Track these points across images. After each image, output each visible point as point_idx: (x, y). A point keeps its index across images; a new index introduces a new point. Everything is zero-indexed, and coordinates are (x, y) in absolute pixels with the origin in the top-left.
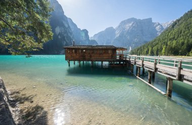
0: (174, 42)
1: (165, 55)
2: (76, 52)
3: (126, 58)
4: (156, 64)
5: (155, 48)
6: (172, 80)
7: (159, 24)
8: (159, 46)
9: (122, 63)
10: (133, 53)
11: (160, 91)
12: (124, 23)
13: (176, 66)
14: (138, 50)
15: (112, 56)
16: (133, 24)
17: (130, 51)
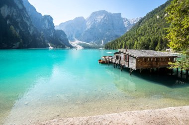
7: (127, 20)
10: (107, 48)
12: (95, 14)
14: (112, 44)
16: (104, 17)
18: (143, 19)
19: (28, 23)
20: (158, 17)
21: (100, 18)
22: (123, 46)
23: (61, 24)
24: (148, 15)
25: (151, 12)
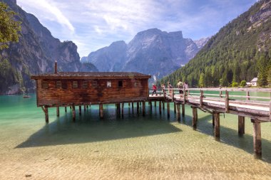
5: (190, 77)
8: (195, 74)
18: (214, 38)
20: (237, 33)
21: (150, 40)
24: (222, 30)
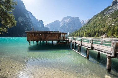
0: (89, 30)
1: (85, 37)
2: (35, 35)
3: (66, 39)
4: (81, 42)
5: (81, 33)
6: (89, 49)
7: (82, 21)
8: (82, 32)
9: (64, 41)
10: (70, 36)
11: (83, 56)
12: (65, 18)
13: (90, 42)
14: (72, 34)
15: (58, 38)
16: (70, 19)
17: (68, 34)
18: (91, 20)
19: (31, 25)
20: (99, 18)
21: (67, 21)
22: (78, 35)
23: (48, 24)
24: (94, 17)
25: (96, 16)
